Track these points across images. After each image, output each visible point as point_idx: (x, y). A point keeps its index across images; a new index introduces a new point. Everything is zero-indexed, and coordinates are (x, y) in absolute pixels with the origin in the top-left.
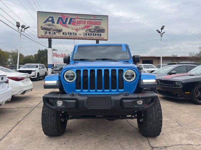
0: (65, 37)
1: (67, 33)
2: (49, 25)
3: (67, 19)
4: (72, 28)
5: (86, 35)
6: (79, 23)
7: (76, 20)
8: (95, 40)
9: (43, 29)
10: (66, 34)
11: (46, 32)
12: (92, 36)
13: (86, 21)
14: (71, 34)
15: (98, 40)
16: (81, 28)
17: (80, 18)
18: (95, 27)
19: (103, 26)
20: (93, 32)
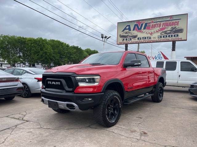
0: (140, 41)
1: (142, 38)
2: (127, 33)
3: (142, 24)
4: (147, 33)
6: (154, 27)
7: (151, 24)
8: (170, 41)
9: (121, 36)
11: (124, 39)
12: (168, 38)
13: (162, 23)
14: (145, 38)
15: (175, 41)
16: (156, 31)
17: (155, 21)
18: (171, 28)
19: (180, 26)
20: (169, 33)
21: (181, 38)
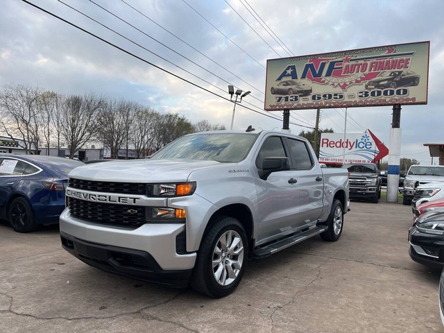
0: (317, 104)
1: (322, 96)
2: (287, 84)
3: (323, 65)
4: (333, 85)
5: (366, 94)
6: (350, 70)
7: (344, 65)
8: (389, 105)
9: (275, 92)
10: (319, 98)
11: (280, 98)
12: (383, 97)
13: (369, 63)
14: (330, 96)
15: (400, 105)
16: (354, 82)
17: (353, 58)
18: (390, 75)
19: (412, 69)
20: (385, 86)
21: (414, 99)
